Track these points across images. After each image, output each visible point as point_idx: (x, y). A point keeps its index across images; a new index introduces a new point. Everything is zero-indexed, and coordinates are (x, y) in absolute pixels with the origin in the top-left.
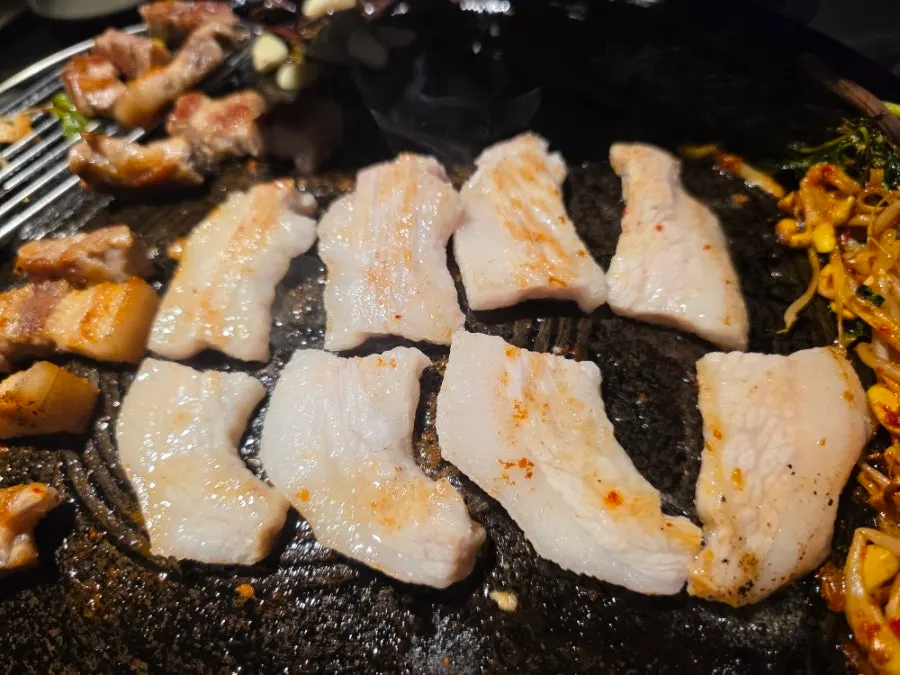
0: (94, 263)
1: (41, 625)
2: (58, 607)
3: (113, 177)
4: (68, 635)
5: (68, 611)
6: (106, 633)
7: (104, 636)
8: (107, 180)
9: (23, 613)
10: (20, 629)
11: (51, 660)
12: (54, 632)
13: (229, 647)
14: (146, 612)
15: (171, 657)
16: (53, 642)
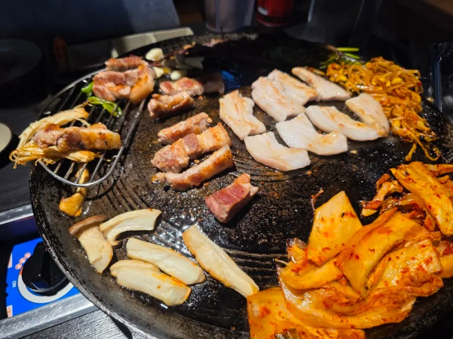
0: (196, 126)
1: (267, 208)
2: (267, 202)
3: (166, 109)
4: (276, 205)
5: (271, 201)
6: (285, 198)
7: (285, 199)
8: (164, 110)
9: (258, 209)
10: (261, 213)
11: (277, 212)
12: (272, 207)
13: (315, 185)
14: (291, 190)
15: (305, 194)
16: (274, 208)
